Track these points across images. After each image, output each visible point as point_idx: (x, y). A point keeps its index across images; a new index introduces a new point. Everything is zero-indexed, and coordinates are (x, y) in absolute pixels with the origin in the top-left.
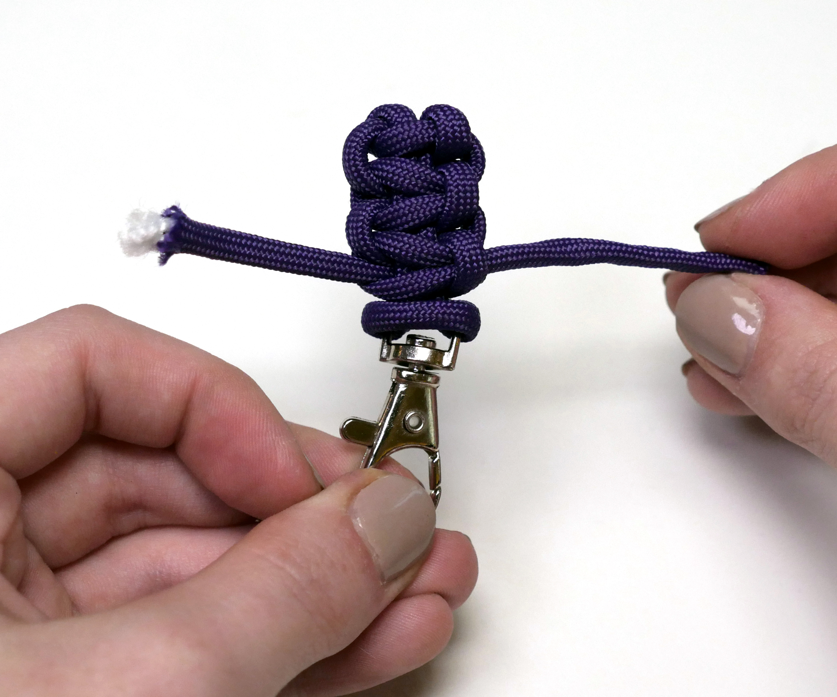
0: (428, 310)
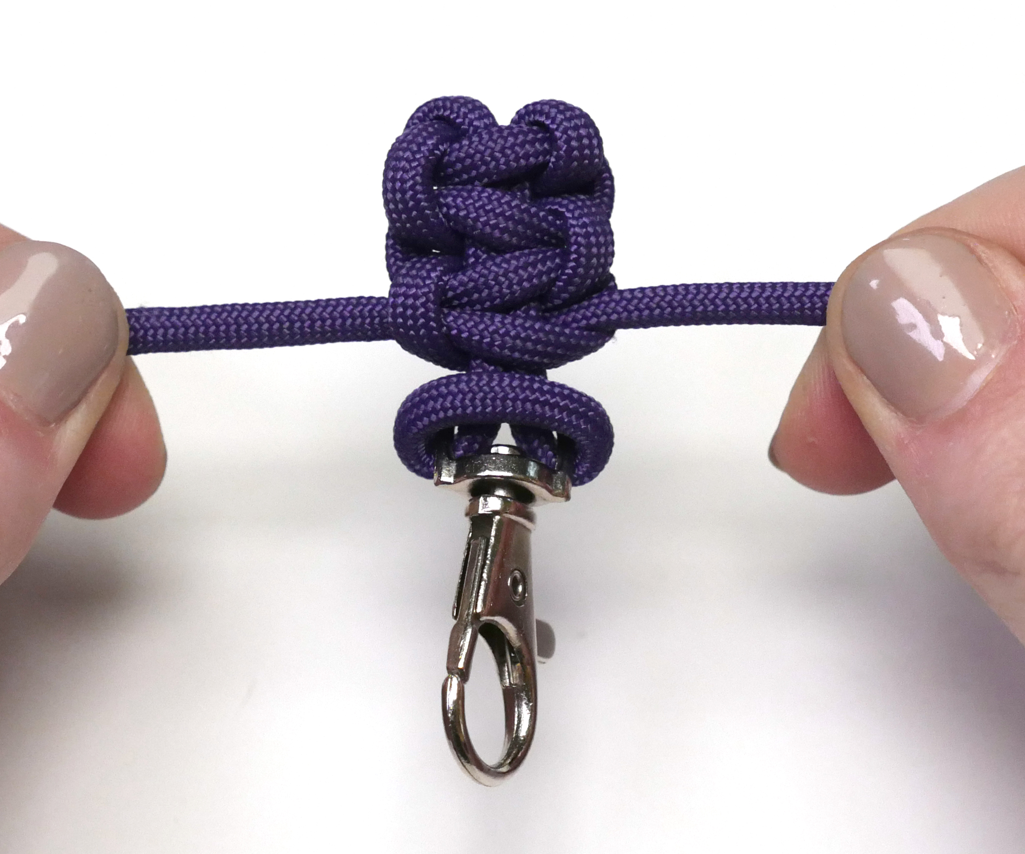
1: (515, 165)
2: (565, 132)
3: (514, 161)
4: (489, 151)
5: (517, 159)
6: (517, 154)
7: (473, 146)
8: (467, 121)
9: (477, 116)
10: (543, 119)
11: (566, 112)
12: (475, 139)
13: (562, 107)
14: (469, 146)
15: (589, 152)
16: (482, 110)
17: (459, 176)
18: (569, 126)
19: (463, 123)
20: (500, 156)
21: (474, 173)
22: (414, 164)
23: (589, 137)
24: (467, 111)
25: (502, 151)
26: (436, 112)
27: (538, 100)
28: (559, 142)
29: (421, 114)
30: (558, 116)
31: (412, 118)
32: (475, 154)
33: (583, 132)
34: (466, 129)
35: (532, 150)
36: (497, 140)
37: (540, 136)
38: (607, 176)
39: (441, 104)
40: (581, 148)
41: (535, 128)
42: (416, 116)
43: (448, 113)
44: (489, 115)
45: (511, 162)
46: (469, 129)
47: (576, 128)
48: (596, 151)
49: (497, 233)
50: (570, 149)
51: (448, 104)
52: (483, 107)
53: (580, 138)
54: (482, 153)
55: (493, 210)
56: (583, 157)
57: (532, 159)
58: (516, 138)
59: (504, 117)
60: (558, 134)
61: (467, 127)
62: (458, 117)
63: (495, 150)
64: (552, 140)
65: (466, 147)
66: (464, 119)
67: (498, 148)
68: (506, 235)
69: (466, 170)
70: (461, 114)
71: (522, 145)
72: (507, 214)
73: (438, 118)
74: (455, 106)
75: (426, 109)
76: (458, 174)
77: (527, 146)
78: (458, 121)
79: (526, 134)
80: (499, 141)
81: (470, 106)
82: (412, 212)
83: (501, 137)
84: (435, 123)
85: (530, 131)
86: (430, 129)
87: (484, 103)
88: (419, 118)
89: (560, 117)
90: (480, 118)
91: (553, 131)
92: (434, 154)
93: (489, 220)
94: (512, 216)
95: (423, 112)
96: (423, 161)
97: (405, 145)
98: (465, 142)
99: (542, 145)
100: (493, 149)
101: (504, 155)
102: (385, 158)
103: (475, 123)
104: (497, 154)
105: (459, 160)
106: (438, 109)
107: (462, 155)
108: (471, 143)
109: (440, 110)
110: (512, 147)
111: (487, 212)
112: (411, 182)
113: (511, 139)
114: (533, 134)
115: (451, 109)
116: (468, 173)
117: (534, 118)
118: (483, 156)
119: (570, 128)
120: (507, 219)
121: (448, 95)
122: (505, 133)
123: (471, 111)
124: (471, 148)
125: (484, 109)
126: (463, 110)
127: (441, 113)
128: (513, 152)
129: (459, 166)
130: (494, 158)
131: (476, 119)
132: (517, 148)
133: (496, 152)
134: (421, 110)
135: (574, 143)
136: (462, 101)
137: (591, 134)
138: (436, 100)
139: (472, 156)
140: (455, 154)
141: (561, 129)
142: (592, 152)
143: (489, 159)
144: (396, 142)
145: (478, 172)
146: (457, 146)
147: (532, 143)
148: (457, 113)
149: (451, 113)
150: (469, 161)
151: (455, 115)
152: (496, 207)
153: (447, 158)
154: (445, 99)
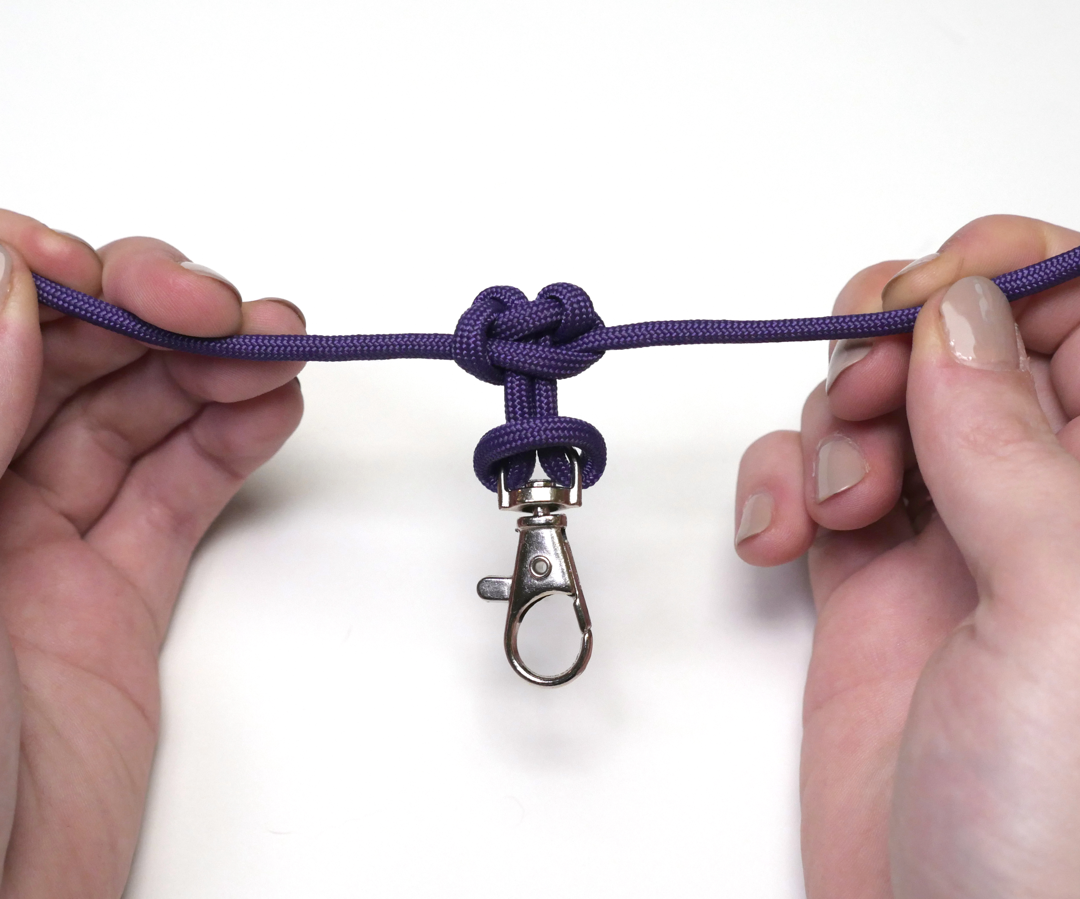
0: (542, 426)
1: (538, 323)
2: (569, 299)
3: (538, 321)
4: (522, 316)
5: (539, 320)
6: (539, 317)
7: (512, 314)
8: (511, 300)
9: (517, 297)
10: (554, 294)
11: (568, 288)
12: (513, 310)
13: (565, 285)
14: (510, 314)
15: (585, 310)
16: (520, 294)
17: (505, 333)
18: (571, 295)
19: (508, 302)
20: (529, 319)
21: (514, 330)
22: (476, 328)
23: (584, 301)
24: (511, 295)
25: (530, 316)
26: (491, 295)
27: (550, 284)
28: (566, 305)
29: (482, 296)
30: (563, 290)
31: (477, 298)
32: (513, 319)
33: (579, 298)
34: (510, 305)
35: (548, 314)
36: (526, 310)
37: (552, 304)
38: (599, 322)
39: (494, 290)
40: (580, 308)
41: (549, 300)
42: (479, 297)
43: (499, 296)
44: (524, 297)
45: (536, 323)
46: (512, 305)
47: (576, 296)
48: (590, 310)
49: (539, 368)
50: (573, 310)
51: (499, 290)
52: (520, 292)
53: (578, 302)
54: (518, 318)
55: (534, 355)
56: (581, 314)
57: (549, 319)
58: (538, 307)
59: (532, 296)
60: (565, 301)
61: (510, 304)
62: (505, 298)
63: (526, 315)
64: (561, 305)
65: (508, 315)
66: (509, 299)
67: (528, 314)
68: (545, 369)
69: (509, 329)
70: (507, 296)
71: (542, 311)
72: (543, 356)
73: (493, 298)
74: (503, 291)
75: (485, 293)
76: (503, 332)
77: (545, 311)
78: (506, 300)
79: (543, 304)
80: (528, 310)
81: (513, 291)
82: (472, 357)
83: (529, 307)
84: (492, 301)
85: (546, 302)
86: (489, 304)
87: (521, 290)
88: (481, 299)
89: (565, 291)
90: (519, 299)
91: (561, 300)
92: (487, 321)
93: (533, 361)
94: (547, 356)
95: (484, 295)
96: (480, 326)
97: (469, 316)
98: (507, 313)
99: (554, 309)
100: (524, 315)
101: (531, 318)
102: (457, 323)
103: (516, 302)
104: (527, 318)
105: (503, 323)
106: (493, 293)
107: (506, 320)
108: (510, 312)
109: (494, 294)
110: (536, 313)
111: (530, 357)
112: (474, 339)
113: (535, 308)
114: (548, 303)
115: (501, 293)
116: (510, 330)
117: (549, 295)
118: (518, 319)
119: (572, 296)
120: (544, 359)
121: (499, 285)
122: (531, 305)
123: (513, 295)
124: (511, 315)
125: (521, 294)
126: (508, 294)
127: (494, 296)
128: (537, 316)
129: (504, 327)
130: (525, 321)
131: (516, 299)
132: (539, 313)
133: (527, 316)
134: (482, 294)
135: (575, 306)
136: (508, 288)
137: (585, 299)
138: (491, 288)
139: (512, 321)
140: (501, 320)
141: (566, 298)
142: (587, 310)
143: (523, 321)
144: (464, 314)
145: (516, 330)
146: (502, 315)
147: (548, 309)
148: (505, 295)
149: (501, 296)
150: (510, 323)
151: (503, 297)
152: (535, 353)
153: (496, 322)
154: (497, 287)
